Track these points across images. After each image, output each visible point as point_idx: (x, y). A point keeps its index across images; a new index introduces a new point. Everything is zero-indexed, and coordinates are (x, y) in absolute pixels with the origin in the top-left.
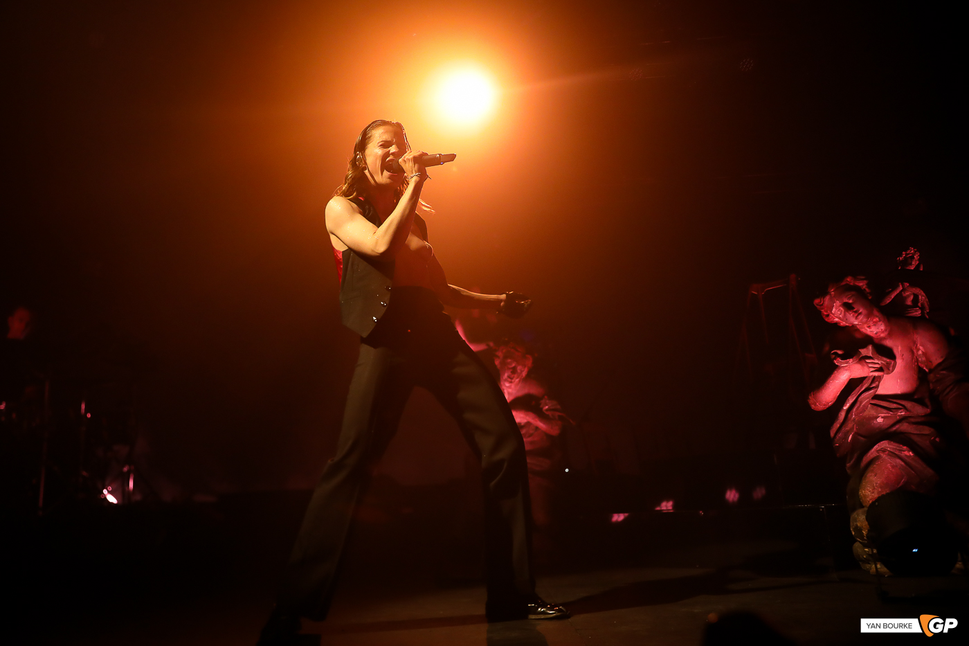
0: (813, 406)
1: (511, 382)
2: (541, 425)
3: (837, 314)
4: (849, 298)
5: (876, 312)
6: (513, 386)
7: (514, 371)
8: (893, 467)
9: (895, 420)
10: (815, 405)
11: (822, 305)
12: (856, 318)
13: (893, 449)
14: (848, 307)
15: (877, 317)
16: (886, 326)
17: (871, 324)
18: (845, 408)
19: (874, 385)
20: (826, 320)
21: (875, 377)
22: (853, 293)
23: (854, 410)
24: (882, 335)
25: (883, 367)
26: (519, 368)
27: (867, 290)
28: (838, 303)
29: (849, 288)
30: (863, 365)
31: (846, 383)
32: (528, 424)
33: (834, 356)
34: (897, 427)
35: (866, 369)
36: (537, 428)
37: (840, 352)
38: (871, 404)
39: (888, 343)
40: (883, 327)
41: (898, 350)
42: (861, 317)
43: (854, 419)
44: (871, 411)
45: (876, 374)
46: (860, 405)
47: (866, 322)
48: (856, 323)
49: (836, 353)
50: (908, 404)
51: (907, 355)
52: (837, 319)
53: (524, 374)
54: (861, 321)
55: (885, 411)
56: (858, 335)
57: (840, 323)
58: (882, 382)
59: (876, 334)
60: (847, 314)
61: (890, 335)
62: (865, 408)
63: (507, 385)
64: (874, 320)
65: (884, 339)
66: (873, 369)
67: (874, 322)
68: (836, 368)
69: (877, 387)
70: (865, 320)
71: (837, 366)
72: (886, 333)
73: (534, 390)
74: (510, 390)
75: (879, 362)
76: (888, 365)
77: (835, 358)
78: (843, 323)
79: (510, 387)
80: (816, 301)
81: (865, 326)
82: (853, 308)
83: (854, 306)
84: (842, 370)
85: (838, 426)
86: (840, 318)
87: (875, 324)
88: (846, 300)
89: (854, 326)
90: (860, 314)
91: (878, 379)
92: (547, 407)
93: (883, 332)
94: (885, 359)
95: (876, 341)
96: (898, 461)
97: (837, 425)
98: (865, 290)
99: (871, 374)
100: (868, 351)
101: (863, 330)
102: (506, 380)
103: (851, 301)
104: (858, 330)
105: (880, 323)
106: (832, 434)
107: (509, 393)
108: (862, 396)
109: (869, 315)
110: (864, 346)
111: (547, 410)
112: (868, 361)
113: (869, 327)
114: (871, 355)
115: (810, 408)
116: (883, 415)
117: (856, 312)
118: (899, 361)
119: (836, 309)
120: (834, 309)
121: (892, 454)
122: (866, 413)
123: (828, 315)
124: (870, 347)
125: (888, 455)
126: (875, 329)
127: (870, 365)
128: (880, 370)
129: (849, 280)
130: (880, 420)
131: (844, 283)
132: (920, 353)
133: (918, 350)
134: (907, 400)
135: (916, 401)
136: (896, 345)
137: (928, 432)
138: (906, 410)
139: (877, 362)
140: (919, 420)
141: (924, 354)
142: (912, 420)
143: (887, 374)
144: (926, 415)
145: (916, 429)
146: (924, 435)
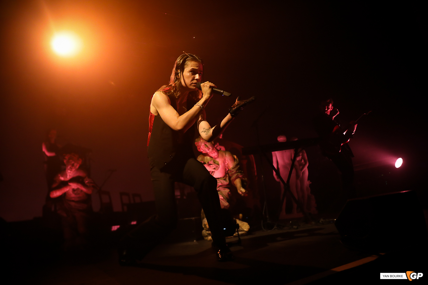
1: (71, 170)
2: (84, 189)
3: (202, 148)
5: (214, 149)
6: (72, 172)
7: (73, 165)
11: (198, 145)
12: (209, 150)
14: (206, 146)
17: (213, 153)
20: (199, 150)
24: (216, 157)
25: (216, 168)
26: (75, 164)
28: (203, 144)
30: (209, 167)
32: (78, 189)
34: (218, 188)
35: (210, 169)
36: (82, 191)
37: (202, 162)
39: (218, 160)
40: (216, 154)
41: (220, 163)
45: (213, 170)
48: (208, 152)
50: (222, 181)
51: (223, 164)
52: (202, 151)
53: (77, 167)
59: (214, 156)
60: (206, 148)
63: (69, 171)
64: (214, 151)
70: (211, 151)
72: (217, 156)
73: (81, 174)
74: (70, 174)
76: (217, 167)
78: (204, 152)
79: (70, 173)
82: (208, 146)
86: (203, 150)
87: (214, 153)
90: (210, 148)
91: (214, 172)
92: (87, 182)
93: (216, 156)
94: (216, 165)
101: (210, 155)
102: (69, 169)
103: (207, 144)
104: (208, 155)
105: (216, 152)
107: (70, 176)
112: (211, 165)
113: (212, 154)
114: (212, 163)
117: (208, 148)
118: (220, 166)
119: (202, 146)
123: (199, 149)
124: (212, 161)
127: (212, 167)
128: (215, 169)
132: (226, 164)
133: (226, 162)
134: (221, 179)
135: (225, 180)
136: (220, 161)
137: (227, 191)
138: (221, 183)
139: (214, 166)
140: (225, 186)
141: (227, 164)
142: (223, 186)
143: (217, 170)
144: (227, 185)
145: (224, 189)
146: (226, 192)
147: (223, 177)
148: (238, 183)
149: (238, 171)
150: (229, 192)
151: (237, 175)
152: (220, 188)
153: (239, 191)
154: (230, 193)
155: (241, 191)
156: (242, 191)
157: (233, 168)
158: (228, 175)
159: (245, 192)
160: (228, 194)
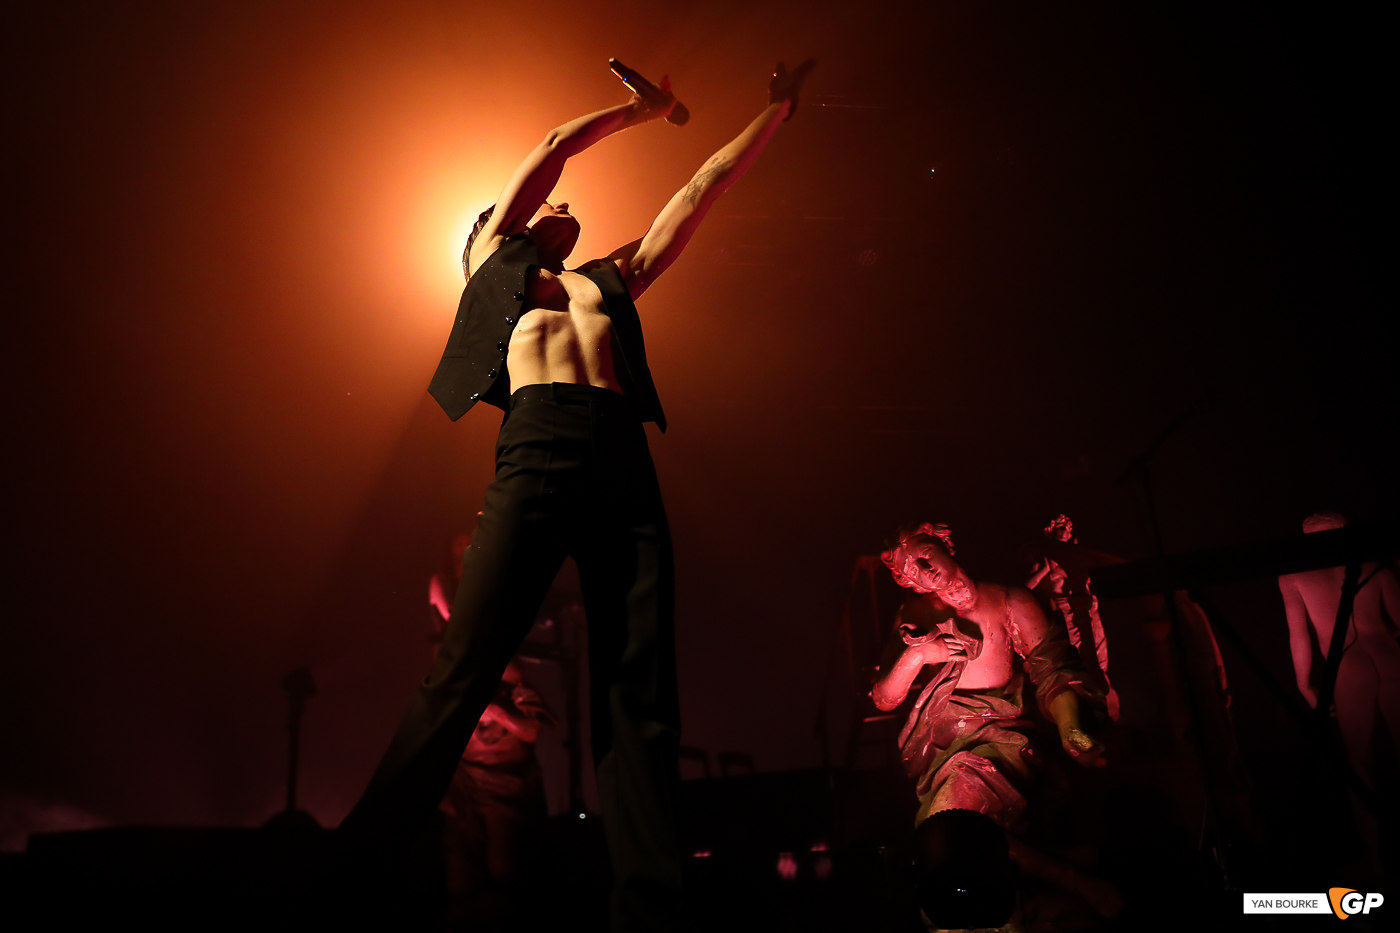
0: (877, 703)
2: (511, 726)
3: (910, 574)
4: (925, 553)
5: (960, 575)
8: (970, 787)
9: (980, 725)
10: (880, 702)
11: (891, 561)
12: (934, 581)
13: (972, 763)
14: (923, 564)
15: (961, 580)
16: (972, 594)
17: (953, 589)
18: (918, 706)
19: (954, 675)
21: (956, 664)
22: (931, 545)
23: (928, 708)
24: (968, 606)
25: (968, 651)
27: (949, 542)
28: (910, 559)
29: (926, 539)
30: (940, 646)
31: (918, 671)
32: (493, 724)
33: (902, 632)
34: (981, 732)
35: (944, 652)
36: (505, 731)
37: (911, 627)
38: (951, 701)
39: (975, 617)
40: (968, 595)
41: (985, 629)
42: (939, 579)
43: (928, 723)
44: (951, 712)
45: (957, 659)
46: (936, 701)
47: (947, 587)
48: (934, 587)
49: (906, 628)
50: (996, 702)
51: (997, 634)
52: (911, 583)
54: (939, 586)
55: (966, 710)
56: (938, 607)
57: (916, 588)
58: (965, 671)
59: (960, 604)
60: (923, 575)
61: (977, 606)
62: (943, 705)
64: (958, 585)
65: (970, 611)
66: (954, 653)
67: (957, 588)
68: (904, 648)
69: (958, 677)
70: (944, 583)
71: (907, 646)
72: (973, 603)
75: (962, 642)
76: (973, 646)
77: (904, 636)
78: (920, 589)
80: (885, 555)
81: (947, 592)
82: (930, 566)
83: (931, 563)
84: (912, 651)
85: (909, 732)
86: (914, 580)
87: (959, 589)
88: (921, 556)
89: (933, 593)
90: (938, 574)
91: (960, 666)
92: (520, 699)
93: (968, 602)
94: (968, 638)
95: (960, 614)
96: (977, 779)
97: (907, 731)
98: (946, 542)
99: (951, 658)
100: (948, 627)
101: (944, 598)
103: (927, 557)
104: (939, 599)
105: (966, 589)
106: (901, 745)
108: (939, 689)
109: (951, 577)
110: (943, 620)
111: (521, 703)
112: (947, 640)
113: (951, 594)
114: (952, 633)
115: (874, 706)
116: (964, 717)
117: (933, 572)
118: (986, 642)
119: (909, 567)
120: (906, 568)
121: (971, 771)
122: (944, 714)
123: (900, 576)
124: (951, 622)
125: (966, 771)
126: (959, 597)
127: (950, 647)
128: (963, 653)
129: (927, 528)
130: (961, 724)
131: (919, 532)
132: (1016, 633)
133: (1013, 629)
134: (995, 696)
135: (1006, 698)
136: (985, 621)
137: (1019, 741)
138: (993, 709)
139: (958, 641)
140: (1010, 725)
141: (1020, 634)
142: (1001, 724)
143: (972, 659)
144: (1018, 718)
145: (1004, 736)
146: (1014, 745)
147: (1003, 688)
148: (1063, 710)
149: (1060, 665)
150: (1028, 746)
151: (1058, 677)
152: (988, 731)
153: (1065, 743)
154: (1030, 752)
155: (1074, 744)
156: (1077, 743)
157: (1040, 650)
158: (1022, 679)
159: (1090, 749)
160: (1023, 755)
